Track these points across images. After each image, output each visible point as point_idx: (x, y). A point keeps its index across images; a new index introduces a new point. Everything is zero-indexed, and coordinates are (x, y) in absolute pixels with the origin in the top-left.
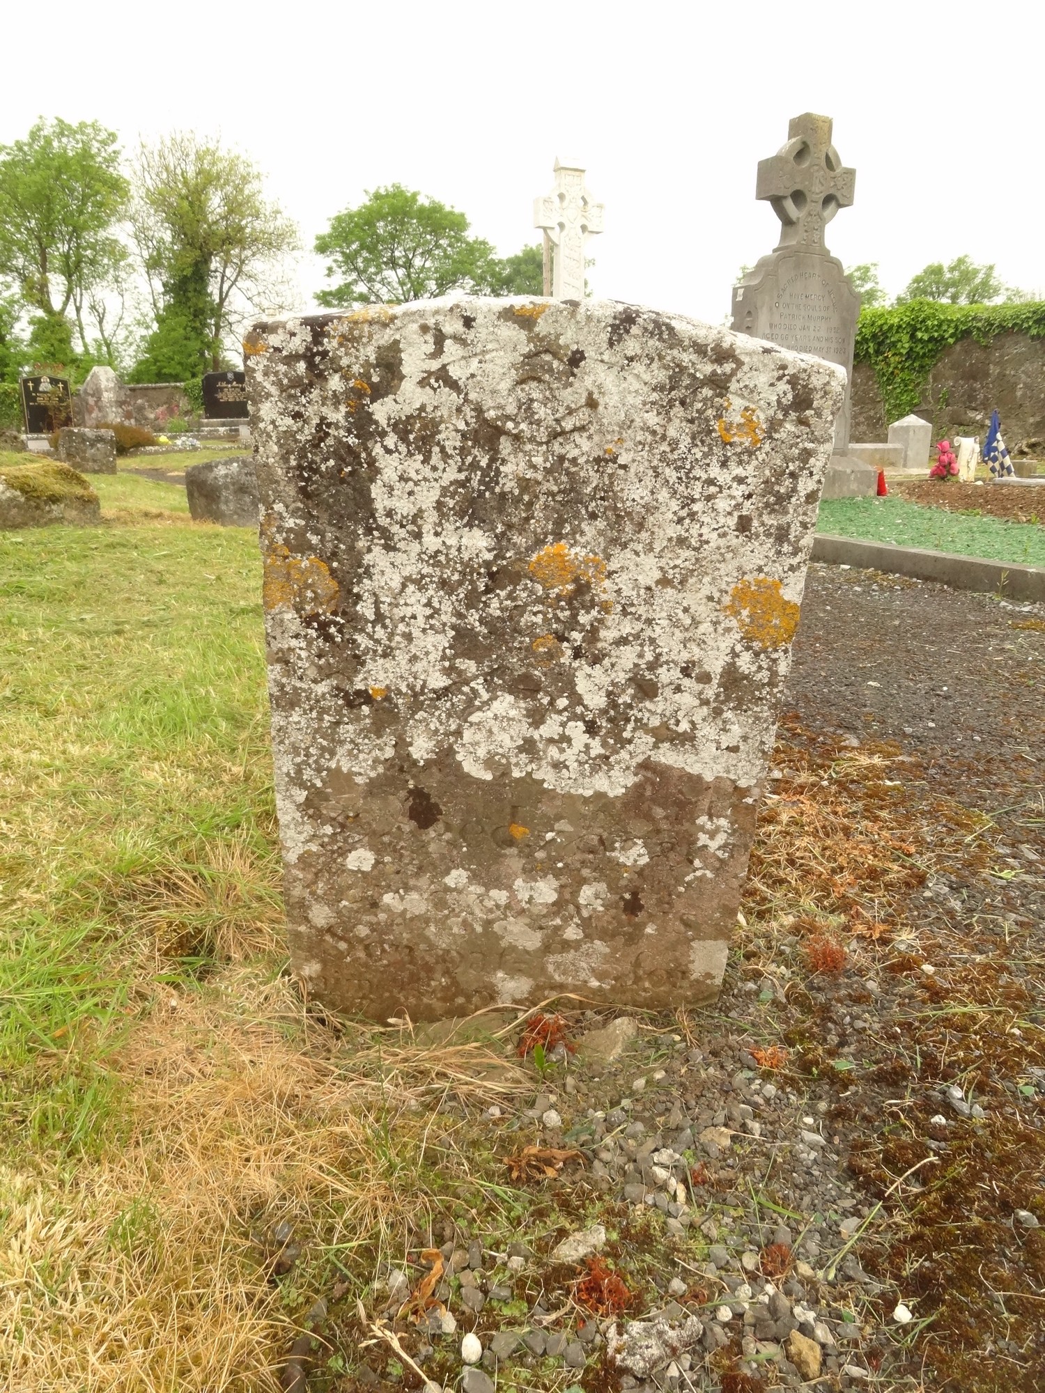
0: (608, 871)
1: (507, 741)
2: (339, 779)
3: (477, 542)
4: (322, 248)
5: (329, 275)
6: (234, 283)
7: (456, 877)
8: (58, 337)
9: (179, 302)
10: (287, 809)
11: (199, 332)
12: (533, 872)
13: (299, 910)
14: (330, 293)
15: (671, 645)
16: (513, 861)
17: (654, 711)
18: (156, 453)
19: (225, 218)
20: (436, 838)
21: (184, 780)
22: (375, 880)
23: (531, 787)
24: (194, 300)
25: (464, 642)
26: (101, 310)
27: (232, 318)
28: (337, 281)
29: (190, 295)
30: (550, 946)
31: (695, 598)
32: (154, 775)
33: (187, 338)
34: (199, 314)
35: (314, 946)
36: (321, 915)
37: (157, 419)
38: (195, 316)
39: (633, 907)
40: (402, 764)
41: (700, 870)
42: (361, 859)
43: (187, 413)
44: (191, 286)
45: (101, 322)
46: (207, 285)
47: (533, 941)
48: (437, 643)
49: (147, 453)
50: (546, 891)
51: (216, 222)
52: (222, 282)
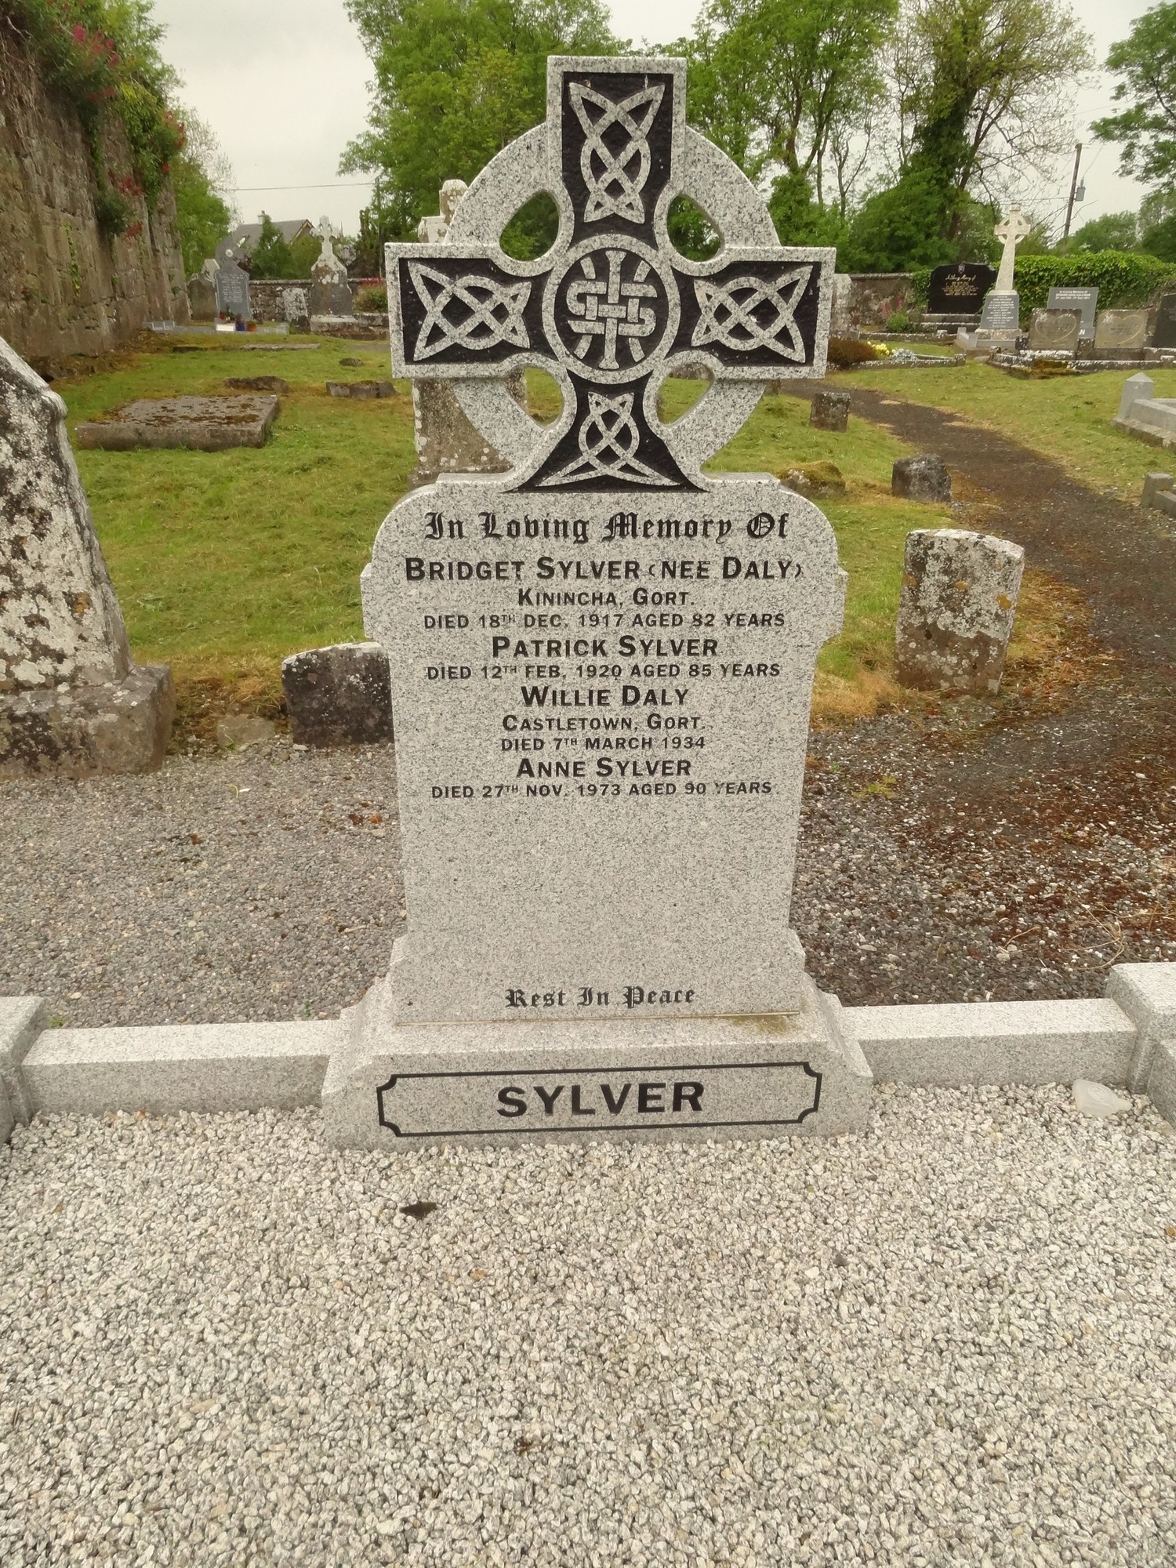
0: (969, 657)
1: (948, 622)
2: (911, 625)
3: (946, 579)
4: (1115, 63)
5: (1117, 98)
6: (993, 122)
7: (934, 653)
8: (798, 198)
9: (928, 150)
10: (898, 631)
11: (943, 184)
12: (952, 654)
13: (896, 656)
14: (1114, 121)
15: (984, 606)
16: (948, 651)
17: (980, 620)
18: (875, 367)
19: (1001, 43)
20: (931, 643)
21: (873, 624)
22: (915, 651)
23: (953, 633)
24: (946, 146)
25: (941, 599)
26: (843, 153)
27: (984, 163)
28: (1128, 104)
29: (942, 140)
30: (956, 674)
31: (990, 596)
32: (865, 622)
33: (929, 194)
34: (948, 163)
35: (898, 666)
36: (902, 658)
37: (880, 310)
38: (944, 165)
39: (975, 667)
40: (925, 624)
41: (990, 660)
42: (913, 645)
43: (910, 306)
44: (945, 130)
45: (840, 167)
46: (963, 127)
47: (950, 673)
48: (936, 598)
49: (866, 368)
50: (954, 660)
51: (990, 49)
52: (983, 119)
